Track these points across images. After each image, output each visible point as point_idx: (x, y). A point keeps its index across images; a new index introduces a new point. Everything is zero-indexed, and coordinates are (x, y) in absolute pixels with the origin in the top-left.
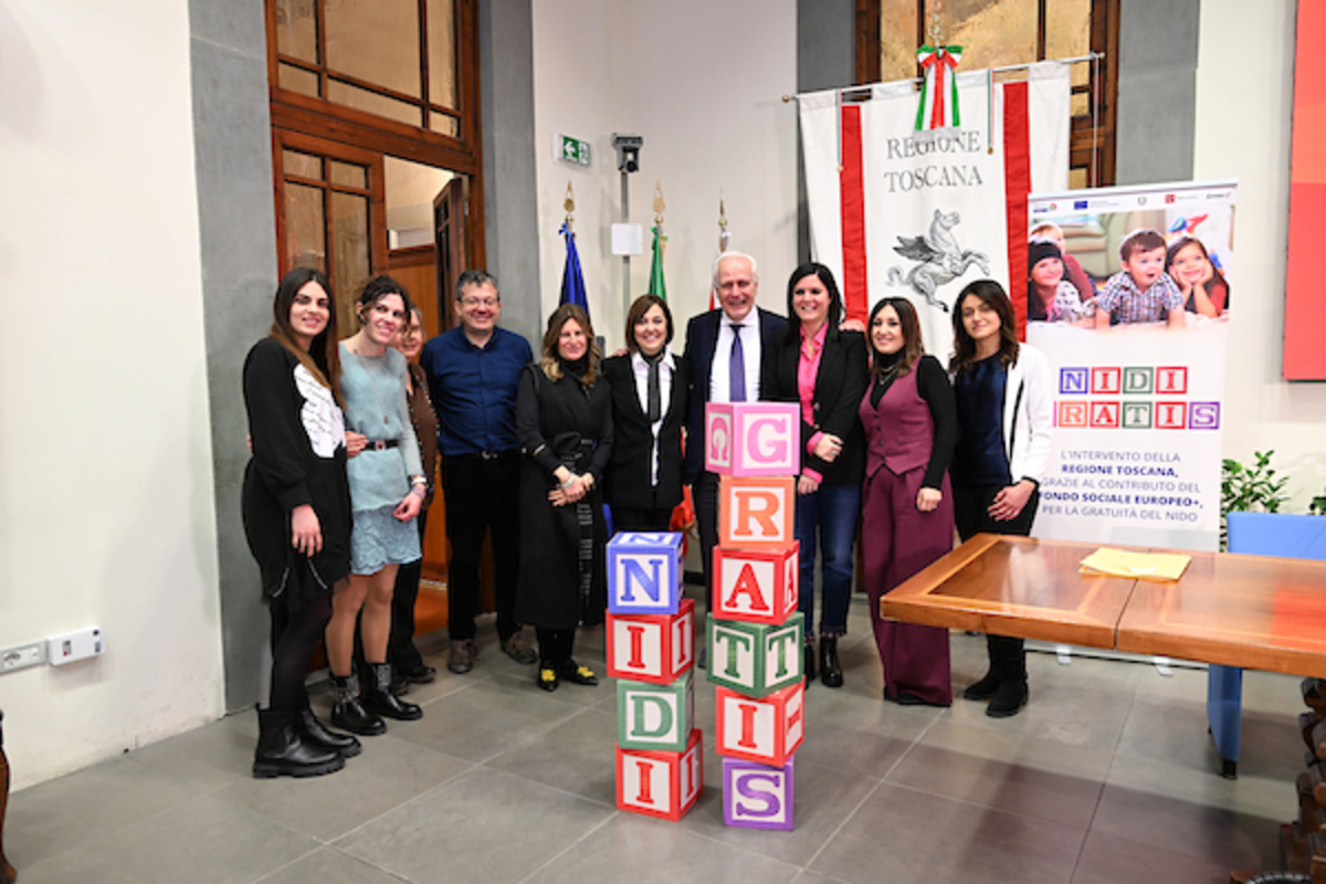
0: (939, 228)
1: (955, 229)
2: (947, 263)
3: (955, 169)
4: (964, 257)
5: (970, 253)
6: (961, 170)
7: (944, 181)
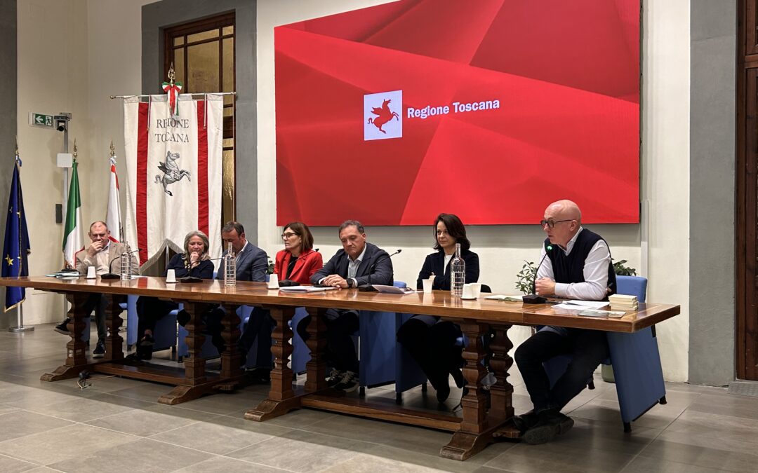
0: (169, 159)
1: (177, 160)
2: (172, 175)
3: (178, 135)
4: (181, 172)
5: (184, 171)
6: (181, 136)
7: (173, 140)
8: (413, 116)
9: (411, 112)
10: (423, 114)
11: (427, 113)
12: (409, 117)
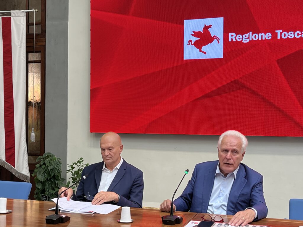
8: (234, 40)
9: (232, 37)
10: (246, 38)
11: (249, 38)
12: (230, 40)
